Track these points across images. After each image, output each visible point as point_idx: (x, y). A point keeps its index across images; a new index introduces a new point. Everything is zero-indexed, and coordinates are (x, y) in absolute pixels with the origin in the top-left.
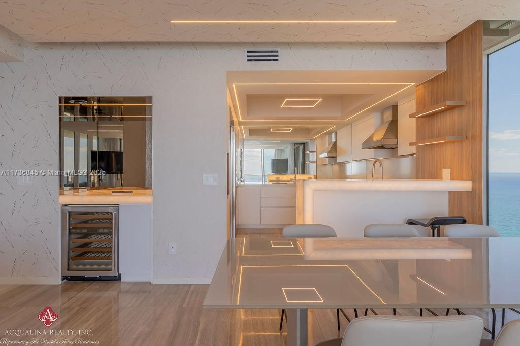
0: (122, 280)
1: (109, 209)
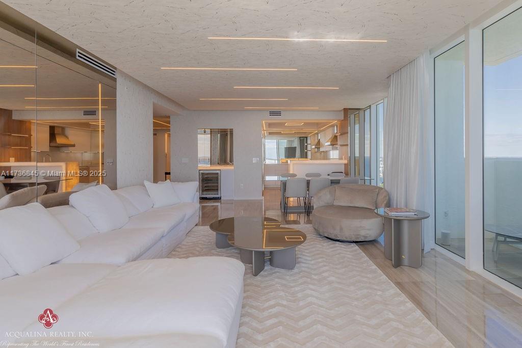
0: (222, 199)
1: (217, 172)
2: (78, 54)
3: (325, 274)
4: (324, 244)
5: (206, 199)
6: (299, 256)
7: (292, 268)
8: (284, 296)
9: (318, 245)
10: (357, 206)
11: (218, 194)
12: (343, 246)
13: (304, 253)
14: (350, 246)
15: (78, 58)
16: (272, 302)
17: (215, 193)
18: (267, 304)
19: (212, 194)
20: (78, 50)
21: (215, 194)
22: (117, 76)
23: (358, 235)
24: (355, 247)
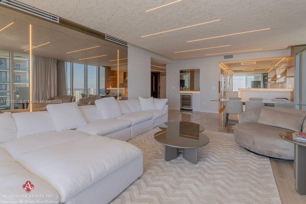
0: (193, 110)
1: (190, 94)
2: (106, 37)
3: (218, 176)
4: (239, 152)
5: (184, 109)
6: (209, 156)
7: (196, 163)
8: (172, 181)
9: (231, 152)
10: (279, 126)
11: (190, 108)
12: (255, 158)
13: (215, 155)
14: (263, 159)
15: (106, 38)
16: (159, 183)
17: (188, 106)
18: (155, 183)
19: (187, 107)
20: (106, 35)
21: (189, 108)
22: (128, 45)
23: (271, 152)
24: (267, 162)
